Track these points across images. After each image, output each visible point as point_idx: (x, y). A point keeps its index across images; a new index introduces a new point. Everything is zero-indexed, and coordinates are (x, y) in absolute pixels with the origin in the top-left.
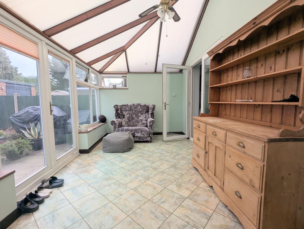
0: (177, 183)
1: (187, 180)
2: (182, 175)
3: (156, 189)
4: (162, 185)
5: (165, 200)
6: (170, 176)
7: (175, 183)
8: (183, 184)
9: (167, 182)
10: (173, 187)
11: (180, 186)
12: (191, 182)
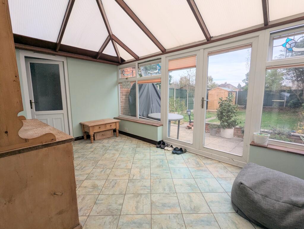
0: (98, 189)
1: (88, 197)
2: (95, 203)
3: (114, 176)
4: (112, 180)
5: (101, 173)
6: (111, 193)
7: (99, 188)
8: (91, 190)
9: (109, 185)
10: (100, 183)
11: (93, 187)
12: (82, 197)
